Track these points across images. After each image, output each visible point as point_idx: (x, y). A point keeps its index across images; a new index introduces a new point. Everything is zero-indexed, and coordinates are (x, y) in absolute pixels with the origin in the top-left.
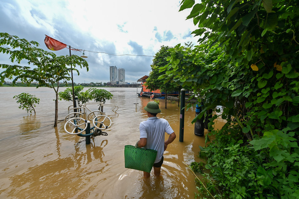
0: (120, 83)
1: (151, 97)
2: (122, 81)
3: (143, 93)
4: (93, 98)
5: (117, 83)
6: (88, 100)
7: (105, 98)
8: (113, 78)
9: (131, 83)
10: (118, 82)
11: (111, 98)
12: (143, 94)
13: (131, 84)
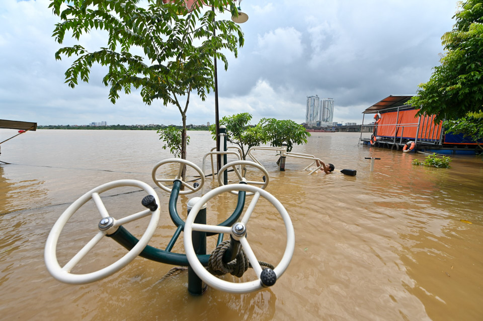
0: (324, 124)
1: (404, 148)
2: (326, 121)
3: (377, 138)
4: (267, 139)
5: (317, 125)
6: (259, 144)
7: (291, 140)
8: (311, 117)
9: (344, 124)
10: (320, 122)
11: (306, 141)
12: (377, 140)
13: (344, 126)
